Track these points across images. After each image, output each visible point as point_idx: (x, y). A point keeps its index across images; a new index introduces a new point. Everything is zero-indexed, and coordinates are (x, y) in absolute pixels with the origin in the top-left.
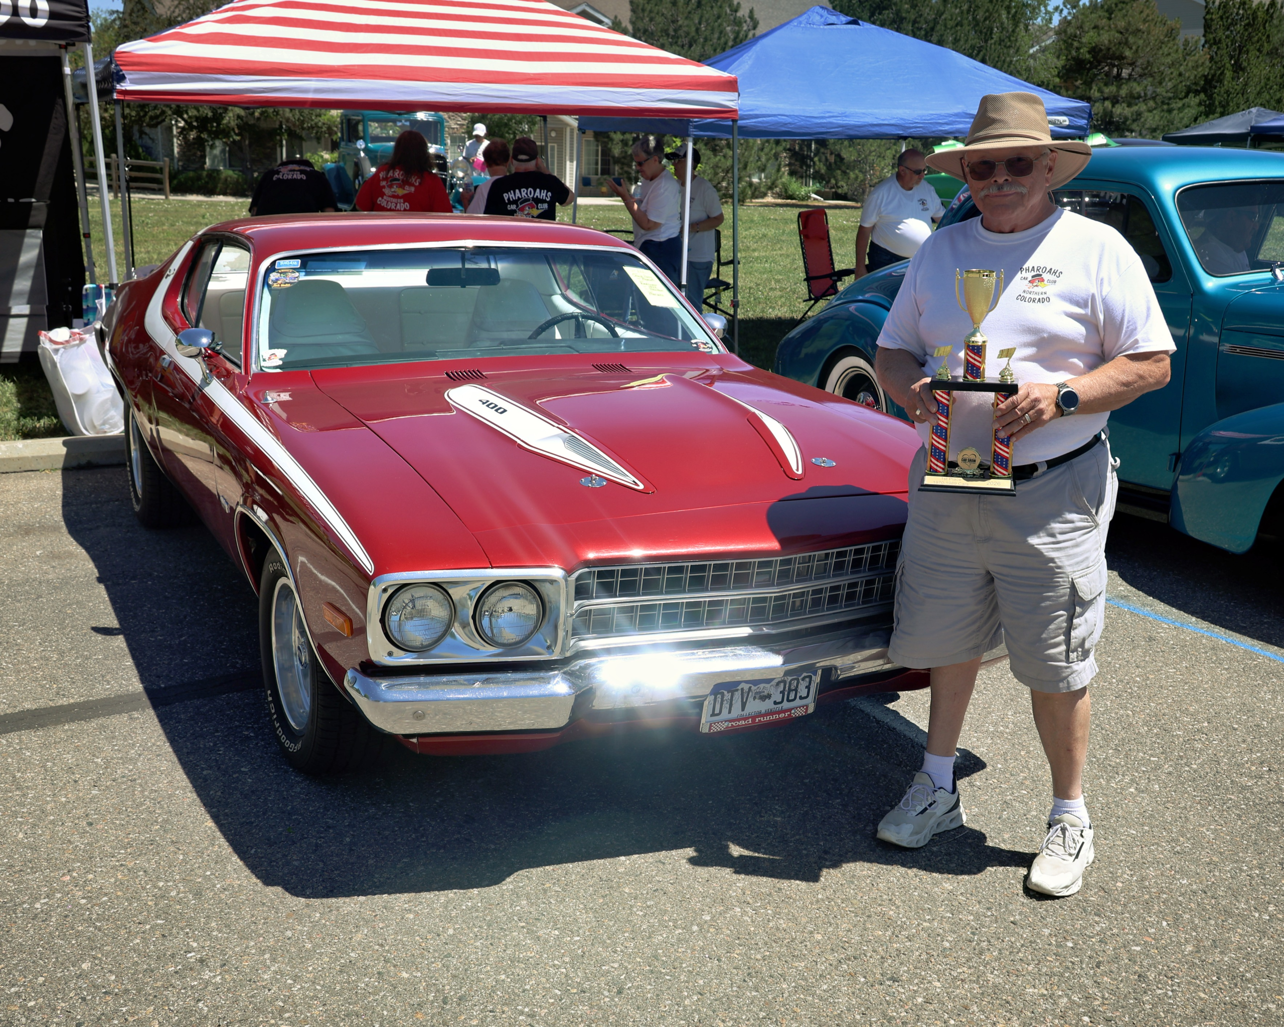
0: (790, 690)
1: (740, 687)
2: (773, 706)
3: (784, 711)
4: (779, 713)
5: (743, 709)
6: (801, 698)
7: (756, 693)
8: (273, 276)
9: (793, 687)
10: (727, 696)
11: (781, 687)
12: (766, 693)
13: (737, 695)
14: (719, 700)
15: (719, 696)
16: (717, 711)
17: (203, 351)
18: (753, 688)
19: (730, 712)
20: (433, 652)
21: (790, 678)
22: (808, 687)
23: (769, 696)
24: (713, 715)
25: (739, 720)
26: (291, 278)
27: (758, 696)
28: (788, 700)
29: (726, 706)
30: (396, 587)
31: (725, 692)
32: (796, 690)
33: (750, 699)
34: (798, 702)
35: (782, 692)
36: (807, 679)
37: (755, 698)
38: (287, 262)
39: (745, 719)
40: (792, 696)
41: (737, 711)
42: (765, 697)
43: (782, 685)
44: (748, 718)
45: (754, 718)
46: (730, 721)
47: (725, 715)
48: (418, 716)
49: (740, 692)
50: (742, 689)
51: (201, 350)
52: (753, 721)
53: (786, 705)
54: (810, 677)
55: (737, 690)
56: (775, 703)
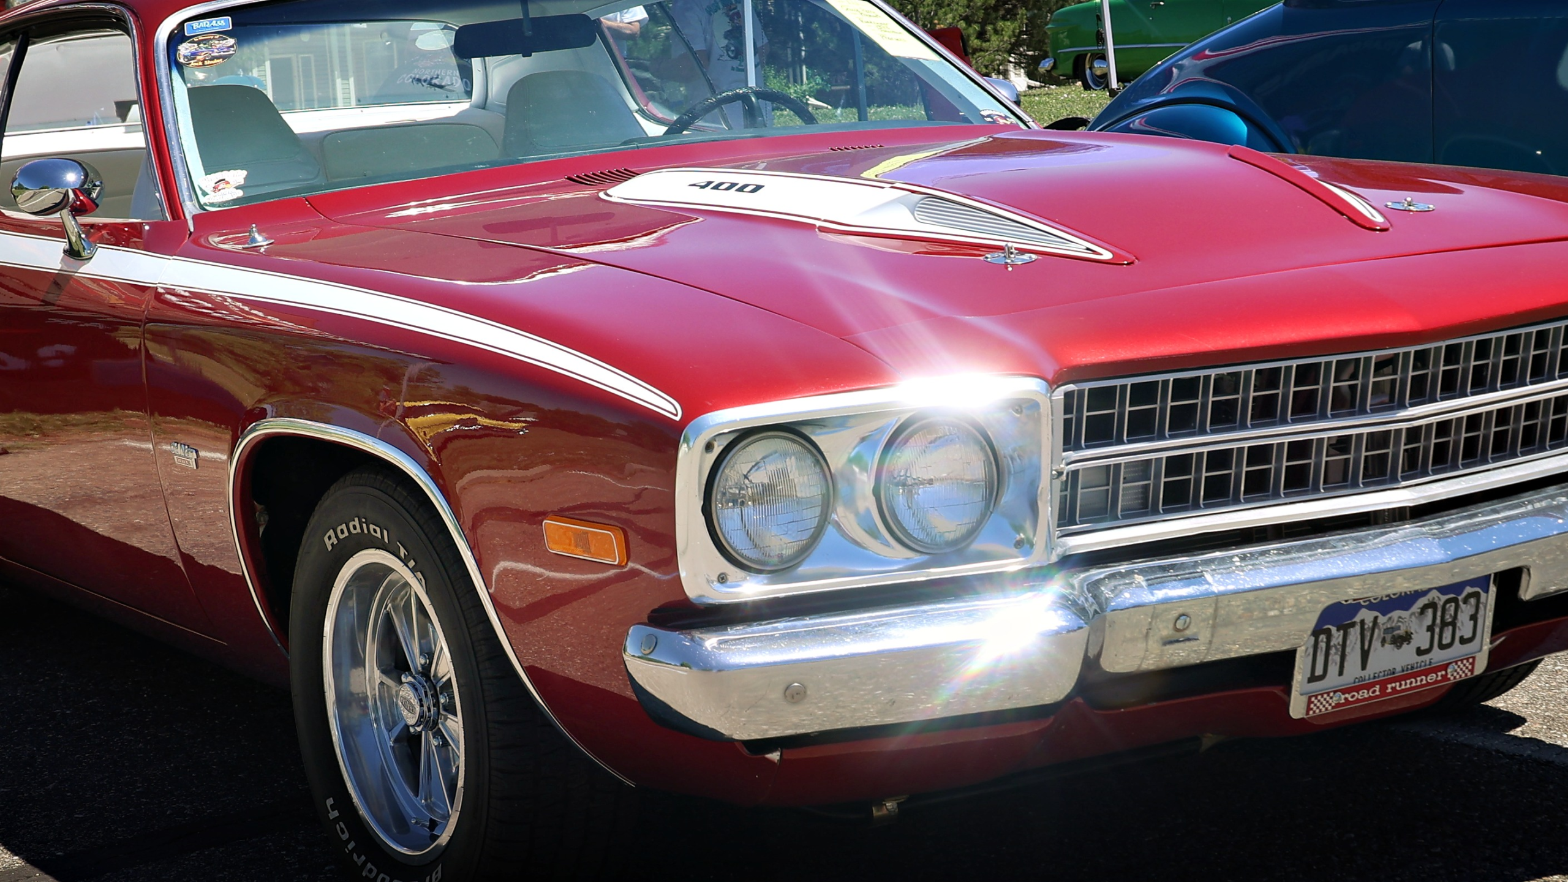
0: (1444, 624)
1: (1357, 619)
2: (1416, 659)
3: (1435, 670)
4: (1426, 673)
5: (1364, 667)
6: (1463, 641)
7: (1387, 631)
8: (184, 49)
9: (1448, 619)
10: (1337, 636)
11: (1428, 621)
12: (1401, 632)
13: (1354, 634)
14: (1323, 645)
15: (1323, 637)
16: (1319, 671)
17: (71, 195)
18: (1382, 619)
19: (1341, 673)
20: (802, 569)
21: (1444, 598)
22: (1474, 618)
23: (1407, 638)
24: (1313, 679)
25: (1357, 689)
26: (221, 49)
27: (1388, 637)
28: (1442, 647)
29: (1335, 658)
30: (731, 437)
31: (1334, 629)
32: (1453, 624)
33: (1376, 643)
34: (1458, 650)
35: (1431, 629)
36: (1473, 601)
37: (1383, 641)
38: (205, 23)
39: (1368, 687)
40: (1447, 639)
41: (1353, 670)
42: (1401, 640)
43: (1430, 611)
44: (1373, 685)
45: (1383, 684)
46: (1344, 691)
47: (1333, 679)
48: (794, 695)
49: (1358, 628)
50: (1362, 622)
51: (66, 194)
52: (1383, 689)
53: (1438, 656)
54: (1476, 595)
55: (1353, 625)
56: (1420, 652)
